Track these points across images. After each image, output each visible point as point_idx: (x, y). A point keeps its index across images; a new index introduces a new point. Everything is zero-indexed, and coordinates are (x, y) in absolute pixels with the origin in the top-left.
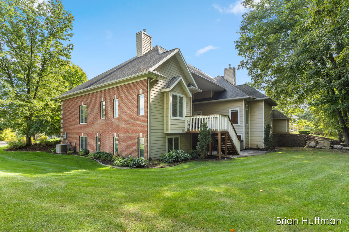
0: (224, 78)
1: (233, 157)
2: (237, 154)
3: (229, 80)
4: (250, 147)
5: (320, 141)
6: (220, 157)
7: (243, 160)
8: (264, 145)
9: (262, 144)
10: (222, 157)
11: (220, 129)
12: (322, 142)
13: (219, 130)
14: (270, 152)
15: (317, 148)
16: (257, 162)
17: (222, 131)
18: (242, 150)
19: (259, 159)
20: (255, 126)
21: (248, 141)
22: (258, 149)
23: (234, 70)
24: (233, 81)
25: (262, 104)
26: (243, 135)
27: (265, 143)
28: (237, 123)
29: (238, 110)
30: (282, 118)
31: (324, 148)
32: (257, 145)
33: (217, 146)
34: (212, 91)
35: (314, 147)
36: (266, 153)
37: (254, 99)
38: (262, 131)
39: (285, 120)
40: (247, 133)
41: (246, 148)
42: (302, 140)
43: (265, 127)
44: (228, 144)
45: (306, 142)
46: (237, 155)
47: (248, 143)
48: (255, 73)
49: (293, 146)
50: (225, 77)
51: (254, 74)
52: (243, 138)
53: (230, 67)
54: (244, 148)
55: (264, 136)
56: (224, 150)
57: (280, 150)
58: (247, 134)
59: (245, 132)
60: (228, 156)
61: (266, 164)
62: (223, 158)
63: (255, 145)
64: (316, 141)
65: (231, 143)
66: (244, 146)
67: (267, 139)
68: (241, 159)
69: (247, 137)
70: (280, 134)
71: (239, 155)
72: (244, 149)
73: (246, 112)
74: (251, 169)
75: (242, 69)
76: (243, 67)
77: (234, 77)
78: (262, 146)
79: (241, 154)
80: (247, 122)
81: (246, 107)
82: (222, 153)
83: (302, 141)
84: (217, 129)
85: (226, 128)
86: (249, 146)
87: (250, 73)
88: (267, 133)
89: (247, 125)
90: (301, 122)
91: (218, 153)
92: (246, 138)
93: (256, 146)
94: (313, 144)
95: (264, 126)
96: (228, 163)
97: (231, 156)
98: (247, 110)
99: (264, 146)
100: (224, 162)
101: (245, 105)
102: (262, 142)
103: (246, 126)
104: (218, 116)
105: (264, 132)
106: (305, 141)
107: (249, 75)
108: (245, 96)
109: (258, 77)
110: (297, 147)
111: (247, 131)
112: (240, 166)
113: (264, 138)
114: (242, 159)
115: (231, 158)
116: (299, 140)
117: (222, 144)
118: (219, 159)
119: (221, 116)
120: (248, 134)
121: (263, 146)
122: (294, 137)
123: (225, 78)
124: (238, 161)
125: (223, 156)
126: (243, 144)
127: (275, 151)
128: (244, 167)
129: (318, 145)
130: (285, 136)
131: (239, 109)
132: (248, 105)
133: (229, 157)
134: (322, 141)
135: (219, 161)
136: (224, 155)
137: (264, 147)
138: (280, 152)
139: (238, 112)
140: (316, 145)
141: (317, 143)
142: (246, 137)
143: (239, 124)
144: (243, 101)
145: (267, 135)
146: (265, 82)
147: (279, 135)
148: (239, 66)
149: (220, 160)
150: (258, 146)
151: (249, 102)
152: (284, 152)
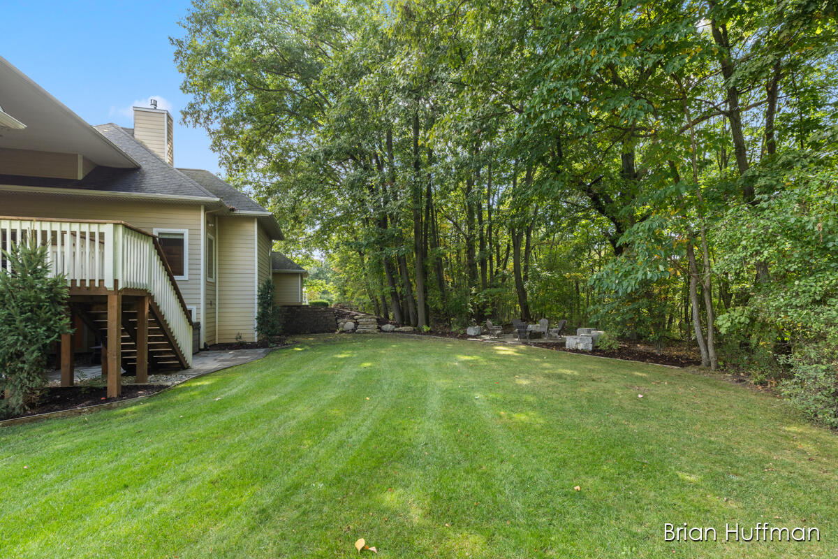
0: (133, 135)
1: (169, 383)
2: (181, 366)
3: (151, 147)
4: (217, 342)
5: (361, 318)
6: (113, 391)
7: (208, 386)
8: (256, 333)
9: (253, 331)
10: (123, 387)
11: (116, 281)
12: (364, 320)
13: (109, 285)
14: (275, 350)
15: (359, 333)
16: (262, 388)
17: (125, 289)
18: (197, 351)
19: (259, 375)
20: (233, 284)
21: (213, 324)
22: (240, 346)
23: (168, 121)
24: (166, 152)
25: (254, 229)
26: (198, 309)
27: (259, 329)
28: (181, 274)
29: (183, 234)
30: (291, 271)
31: (369, 333)
32: (239, 334)
33: (101, 346)
34: (85, 159)
35: (353, 331)
36: (267, 354)
37: (233, 210)
38: (251, 297)
39: (296, 274)
40: (210, 303)
41: (209, 344)
42: (330, 318)
43: (259, 288)
44: (150, 339)
45: (339, 321)
46: (185, 372)
47: (212, 332)
48: (228, 149)
49: (315, 333)
50: (136, 133)
51: (228, 154)
52: (199, 315)
53: (155, 108)
54: (202, 346)
55: (256, 311)
56: (134, 360)
57: (296, 344)
58: (210, 306)
59: (206, 299)
60: (152, 379)
61: (289, 389)
62: (127, 392)
63: (234, 336)
64: (354, 319)
65: (164, 332)
66: (203, 340)
67: (263, 319)
68: (202, 386)
69: (209, 316)
70: (288, 306)
71: (190, 371)
72: (201, 350)
73: (210, 244)
74: (252, 419)
75: (195, 127)
76: (196, 121)
77: (170, 139)
78: (251, 336)
79: (197, 365)
80: (210, 271)
81: (208, 230)
82: (123, 371)
83: (331, 321)
84: (101, 281)
85: (145, 280)
86: (215, 339)
87: (217, 146)
88: (264, 303)
89: (209, 280)
90: (315, 285)
91: (105, 372)
92: (207, 318)
93: (237, 339)
94: (350, 325)
95: (256, 284)
96: (152, 410)
97: (164, 377)
98: (212, 237)
99: (258, 336)
100: (134, 408)
101: (207, 222)
102: (252, 327)
103: (208, 284)
104: (108, 229)
105: (256, 301)
106: (336, 320)
107: (214, 151)
108: (208, 196)
109: (236, 162)
110: (324, 332)
111: (212, 297)
112: (209, 418)
113: (256, 315)
114: (205, 382)
115: (161, 387)
116: (326, 317)
117: (124, 340)
118: (108, 400)
119: (120, 229)
120: (213, 306)
121: (254, 337)
122: (317, 312)
123: (136, 136)
124: (192, 393)
125: (129, 381)
126: (199, 334)
127: (285, 346)
128: (224, 418)
129: (359, 326)
130: (299, 310)
131: (186, 232)
132: (215, 226)
133: (156, 384)
134: (363, 318)
135: (110, 408)
136: (131, 378)
137: (256, 340)
138: (299, 347)
139: (182, 240)
140: (356, 327)
141: (357, 324)
142: (207, 313)
143: (186, 277)
144: (200, 210)
145: (264, 307)
146: (251, 183)
147: (287, 308)
148: (185, 114)
149: (114, 404)
150: (240, 338)
151: (217, 218)
152: (307, 347)
